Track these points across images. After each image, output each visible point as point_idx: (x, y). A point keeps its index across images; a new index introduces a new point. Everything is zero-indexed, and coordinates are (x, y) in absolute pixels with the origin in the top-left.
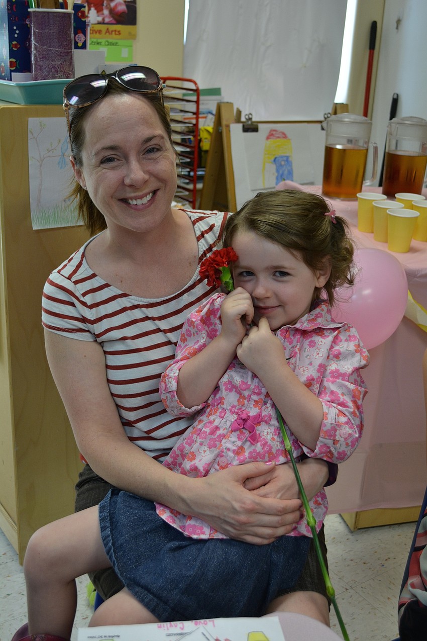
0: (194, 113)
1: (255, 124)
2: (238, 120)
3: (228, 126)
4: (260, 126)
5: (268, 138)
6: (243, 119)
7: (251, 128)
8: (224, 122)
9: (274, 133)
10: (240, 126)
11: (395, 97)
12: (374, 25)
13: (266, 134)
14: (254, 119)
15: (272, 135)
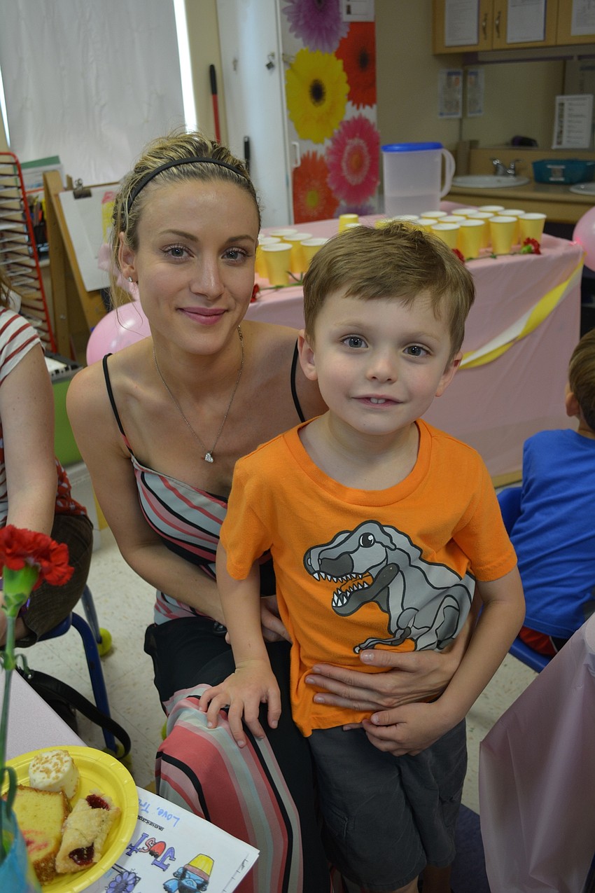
0: (19, 188)
1: (86, 189)
2: (70, 187)
3: (57, 196)
4: (93, 191)
5: (104, 201)
6: (75, 186)
7: (83, 193)
8: (52, 192)
9: (110, 195)
10: (70, 193)
11: (246, 140)
12: (212, 70)
13: (101, 197)
14: (85, 184)
15: (108, 197)
